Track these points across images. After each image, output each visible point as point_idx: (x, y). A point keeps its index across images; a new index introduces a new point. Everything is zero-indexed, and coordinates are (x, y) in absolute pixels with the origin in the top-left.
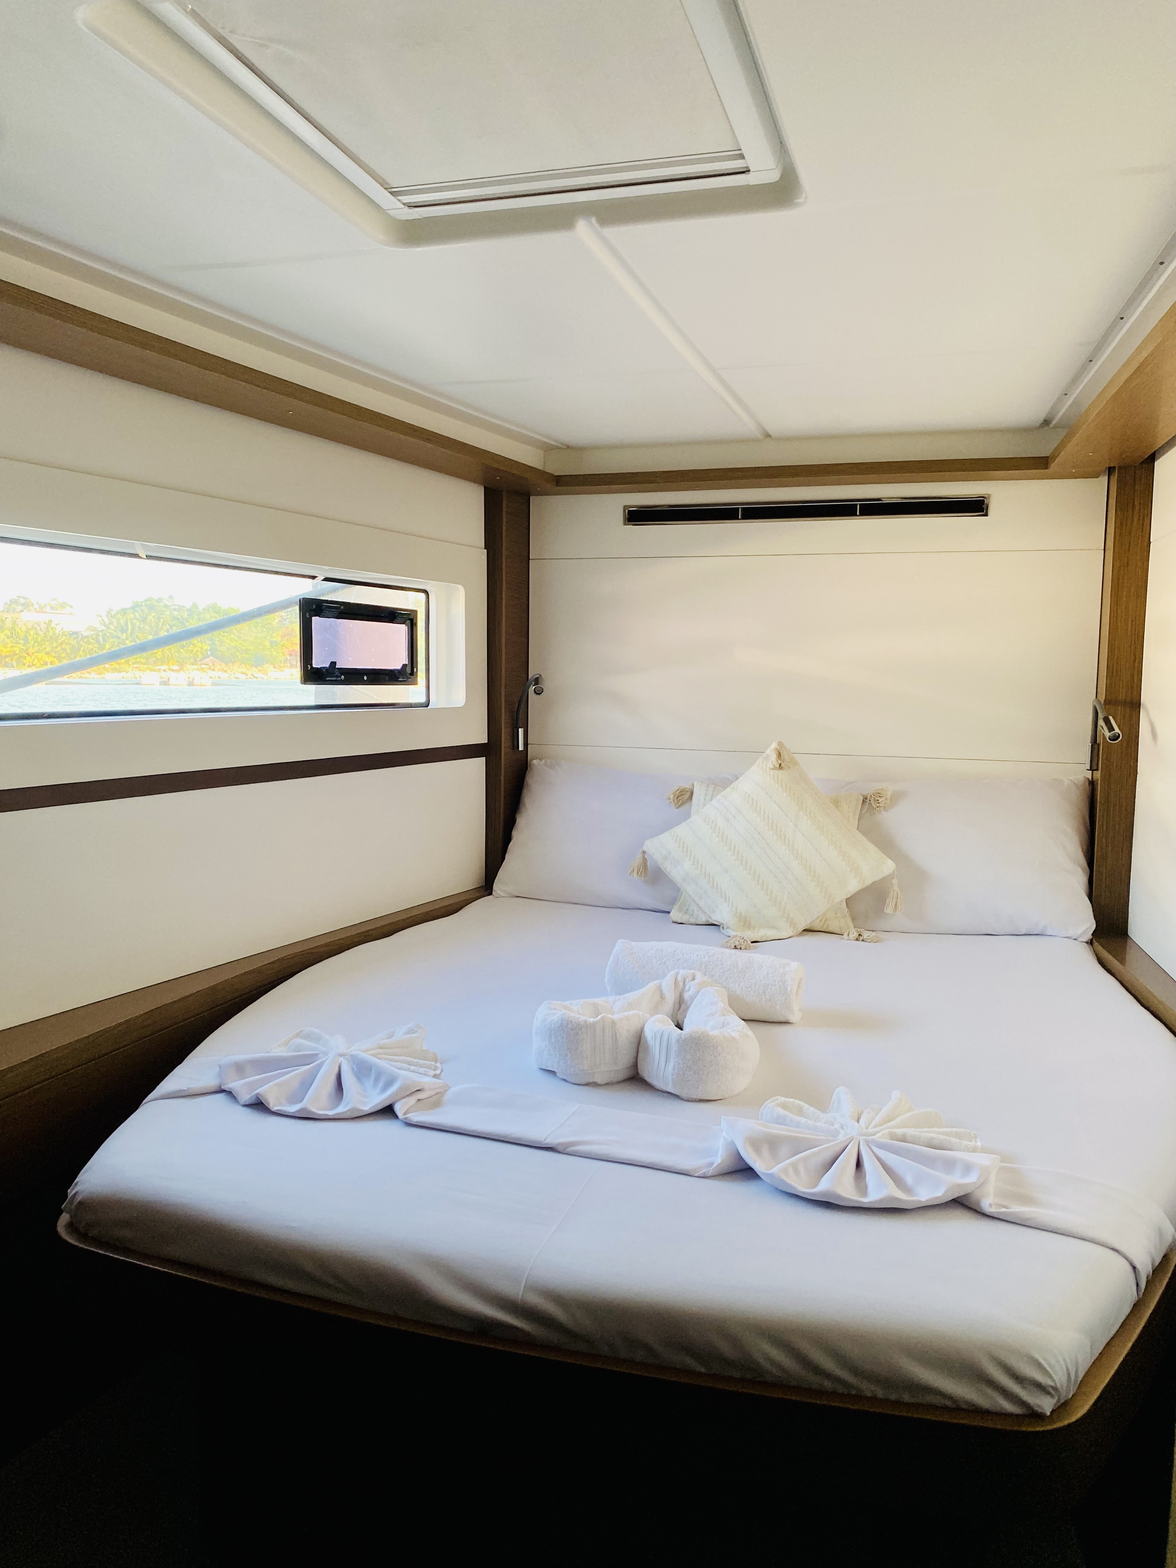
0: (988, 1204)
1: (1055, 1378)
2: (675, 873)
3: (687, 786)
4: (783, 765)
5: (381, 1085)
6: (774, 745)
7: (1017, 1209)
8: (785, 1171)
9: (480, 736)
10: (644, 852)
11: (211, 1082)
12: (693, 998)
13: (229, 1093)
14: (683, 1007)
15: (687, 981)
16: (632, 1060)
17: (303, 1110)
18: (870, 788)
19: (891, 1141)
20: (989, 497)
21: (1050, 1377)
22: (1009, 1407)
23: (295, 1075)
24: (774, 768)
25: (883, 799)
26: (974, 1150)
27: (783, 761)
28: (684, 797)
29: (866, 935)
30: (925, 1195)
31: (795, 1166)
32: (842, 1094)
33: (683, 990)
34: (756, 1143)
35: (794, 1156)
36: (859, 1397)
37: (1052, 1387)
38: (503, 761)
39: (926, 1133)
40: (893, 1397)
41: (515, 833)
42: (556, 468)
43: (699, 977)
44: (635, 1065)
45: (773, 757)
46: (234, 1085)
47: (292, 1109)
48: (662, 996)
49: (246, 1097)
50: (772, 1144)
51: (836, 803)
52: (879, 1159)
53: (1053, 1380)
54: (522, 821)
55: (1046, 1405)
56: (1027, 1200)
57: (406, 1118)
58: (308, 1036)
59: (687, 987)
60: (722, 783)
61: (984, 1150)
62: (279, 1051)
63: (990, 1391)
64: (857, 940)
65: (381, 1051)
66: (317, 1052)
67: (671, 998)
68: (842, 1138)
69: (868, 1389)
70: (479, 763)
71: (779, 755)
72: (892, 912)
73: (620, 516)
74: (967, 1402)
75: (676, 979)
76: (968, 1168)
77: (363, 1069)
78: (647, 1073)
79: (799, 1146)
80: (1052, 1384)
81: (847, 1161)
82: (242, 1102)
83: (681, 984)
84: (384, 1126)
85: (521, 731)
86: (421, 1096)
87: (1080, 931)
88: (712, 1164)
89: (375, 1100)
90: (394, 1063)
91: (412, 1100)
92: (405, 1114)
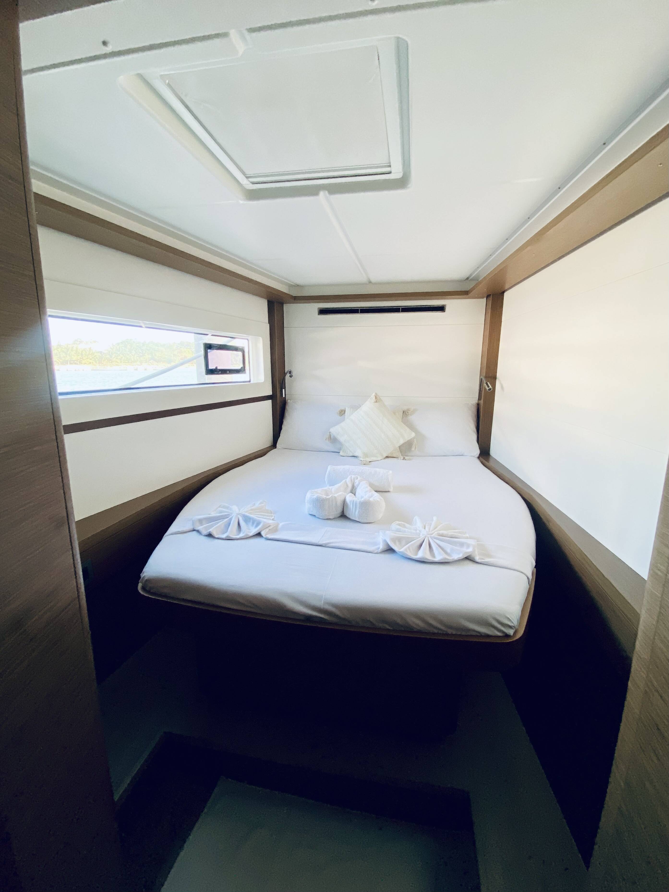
0: (477, 559)
1: (514, 623)
2: (342, 439)
3: (343, 408)
4: (377, 401)
5: (255, 525)
6: (374, 394)
7: (487, 560)
8: (406, 550)
9: (270, 393)
10: (330, 432)
11: (189, 527)
12: (358, 485)
13: (198, 531)
14: (354, 488)
15: (355, 479)
16: (342, 510)
17: (227, 537)
18: (405, 408)
19: (438, 536)
20: (445, 306)
21: (512, 622)
22: (499, 634)
23: (222, 523)
24: (375, 402)
25: (410, 412)
26: (467, 538)
27: (377, 399)
28: (342, 413)
29: (406, 458)
30: (456, 557)
31: (409, 548)
32: (417, 518)
33: (354, 482)
34: (394, 540)
35: (407, 544)
36: (447, 634)
37: (513, 626)
38: (278, 400)
39: (450, 533)
40: (459, 633)
41: (283, 426)
42: (294, 293)
43: (359, 478)
44: (343, 511)
45: (374, 398)
46: (200, 528)
47: (224, 536)
48: (347, 486)
49: (205, 532)
50: (399, 540)
51: (394, 413)
52: (436, 543)
53: (514, 624)
54: (285, 422)
55: (511, 632)
56: (489, 556)
57: (266, 537)
58: (224, 507)
59: (355, 482)
60: (356, 408)
61: (470, 538)
62: (213, 514)
63: (493, 629)
64: (403, 460)
65: (252, 511)
66: (229, 513)
67: (350, 486)
68: (422, 537)
69: (450, 631)
70: (269, 402)
71: (376, 398)
72: (414, 450)
73: (317, 312)
74: (485, 633)
75: (351, 479)
76: (468, 546)
77: (247, 519)
78: (347, 514)
79: (408, 540)
80: (513, 625)
81: (425, 545)
82: (203, 535)
83: (353, 480)
84: (258, 540)
85: (283, 390)
86: (270, 528)
87: (475, 454)
88: (379, 548)
89: (254, 531)
90: (256, 515)
91: (267, 530)
92: (266, 535)
